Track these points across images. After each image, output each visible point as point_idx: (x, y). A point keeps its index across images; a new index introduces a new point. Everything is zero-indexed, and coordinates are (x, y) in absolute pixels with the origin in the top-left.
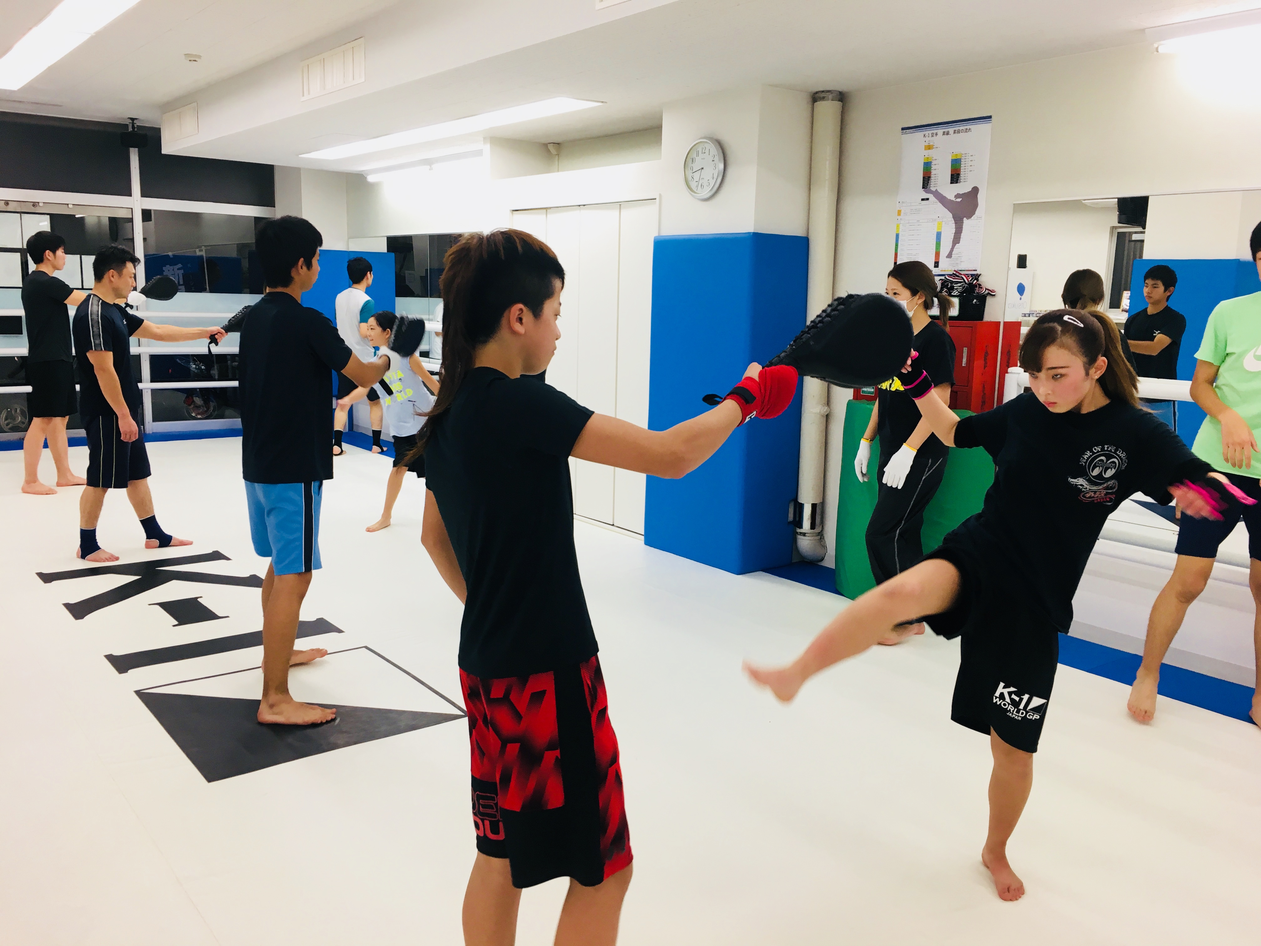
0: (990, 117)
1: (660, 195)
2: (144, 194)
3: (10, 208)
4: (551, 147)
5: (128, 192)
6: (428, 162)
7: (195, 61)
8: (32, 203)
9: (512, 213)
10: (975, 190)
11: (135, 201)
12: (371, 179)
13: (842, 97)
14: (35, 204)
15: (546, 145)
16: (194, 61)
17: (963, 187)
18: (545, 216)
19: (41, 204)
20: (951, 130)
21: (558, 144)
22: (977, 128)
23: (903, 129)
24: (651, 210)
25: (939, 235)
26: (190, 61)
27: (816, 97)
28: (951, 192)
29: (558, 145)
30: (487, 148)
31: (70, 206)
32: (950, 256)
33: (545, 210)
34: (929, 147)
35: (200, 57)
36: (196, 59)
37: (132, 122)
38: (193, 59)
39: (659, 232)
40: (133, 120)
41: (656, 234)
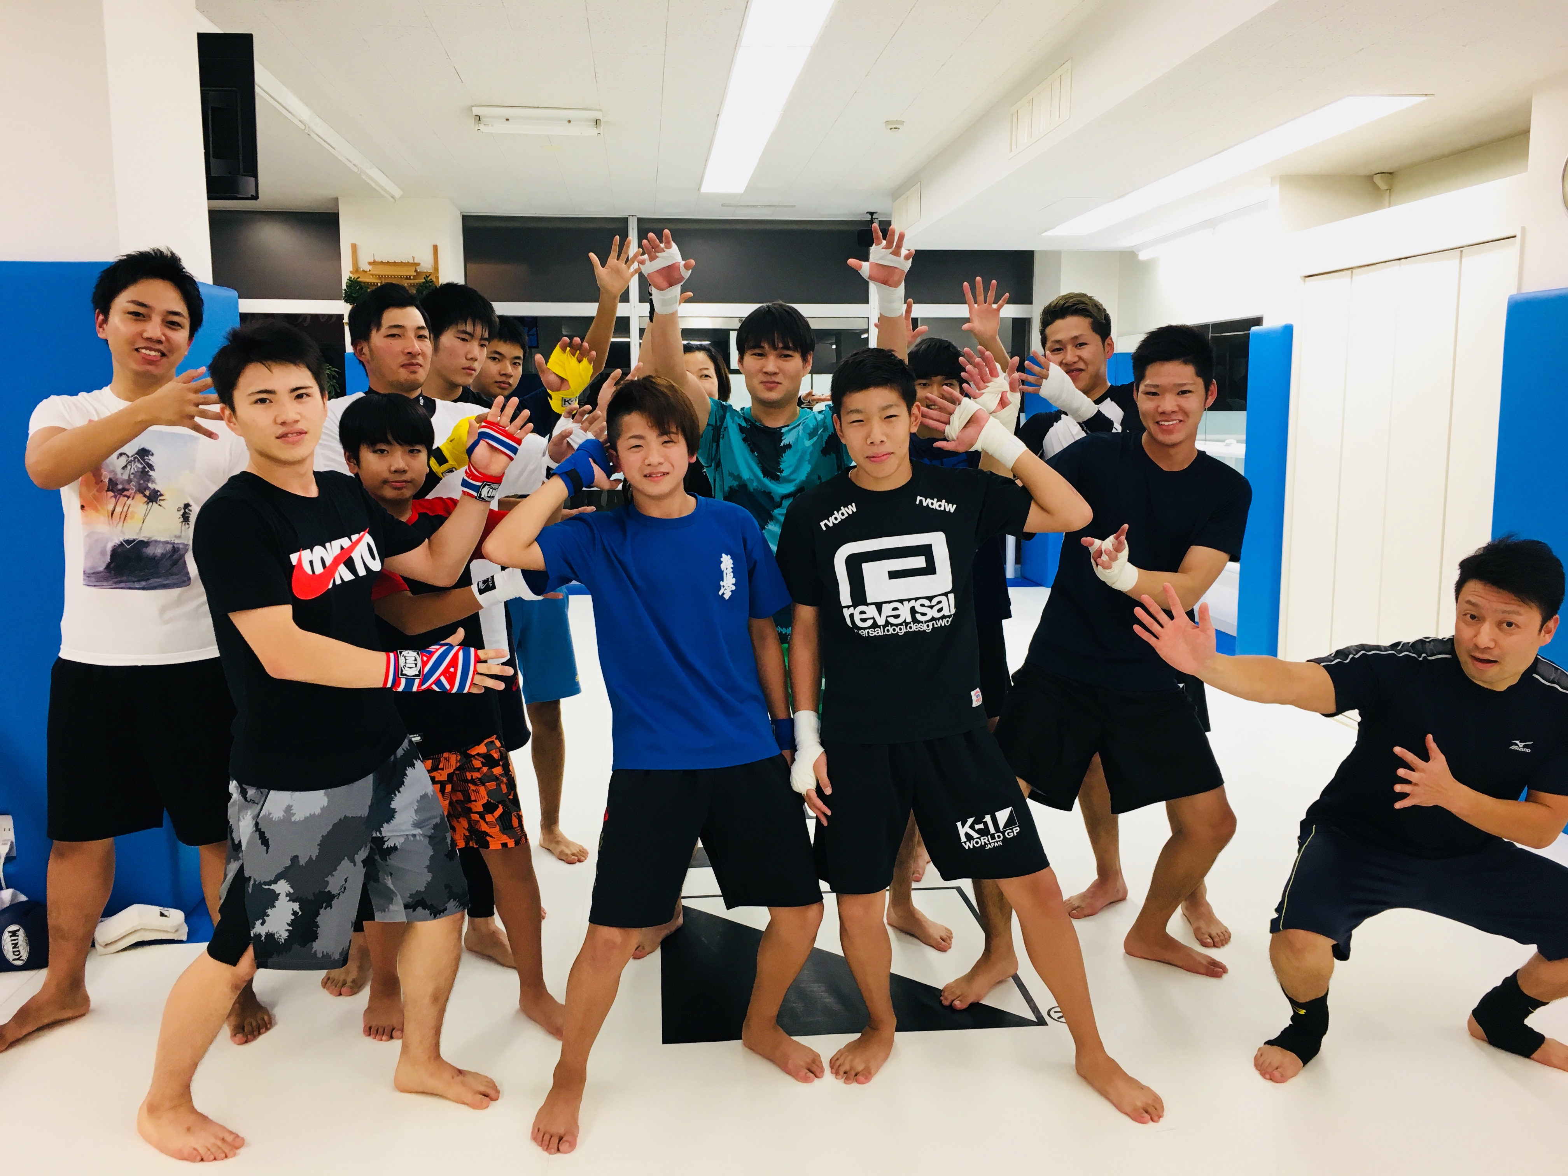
1: (1524, 229)
4: (1378, 180)
5: (865, 299)
6: (1210, 224)
7: (897, 128)
9: (1305, 281)
12: (1143, 256)
15: (1370, 178)
16: (895, 128)
21: (1390, 173)
24: (1509, 253)
26: (891, 129)
29: (1390, 175)
30: (1274, 192)
33: (1349, 272)
35: (901, 123)
36: (897, 126)
37: (872, 217)
38: (894, 126)
39: (1519, 288)
40: (872, 214)
41: (1513, 291)
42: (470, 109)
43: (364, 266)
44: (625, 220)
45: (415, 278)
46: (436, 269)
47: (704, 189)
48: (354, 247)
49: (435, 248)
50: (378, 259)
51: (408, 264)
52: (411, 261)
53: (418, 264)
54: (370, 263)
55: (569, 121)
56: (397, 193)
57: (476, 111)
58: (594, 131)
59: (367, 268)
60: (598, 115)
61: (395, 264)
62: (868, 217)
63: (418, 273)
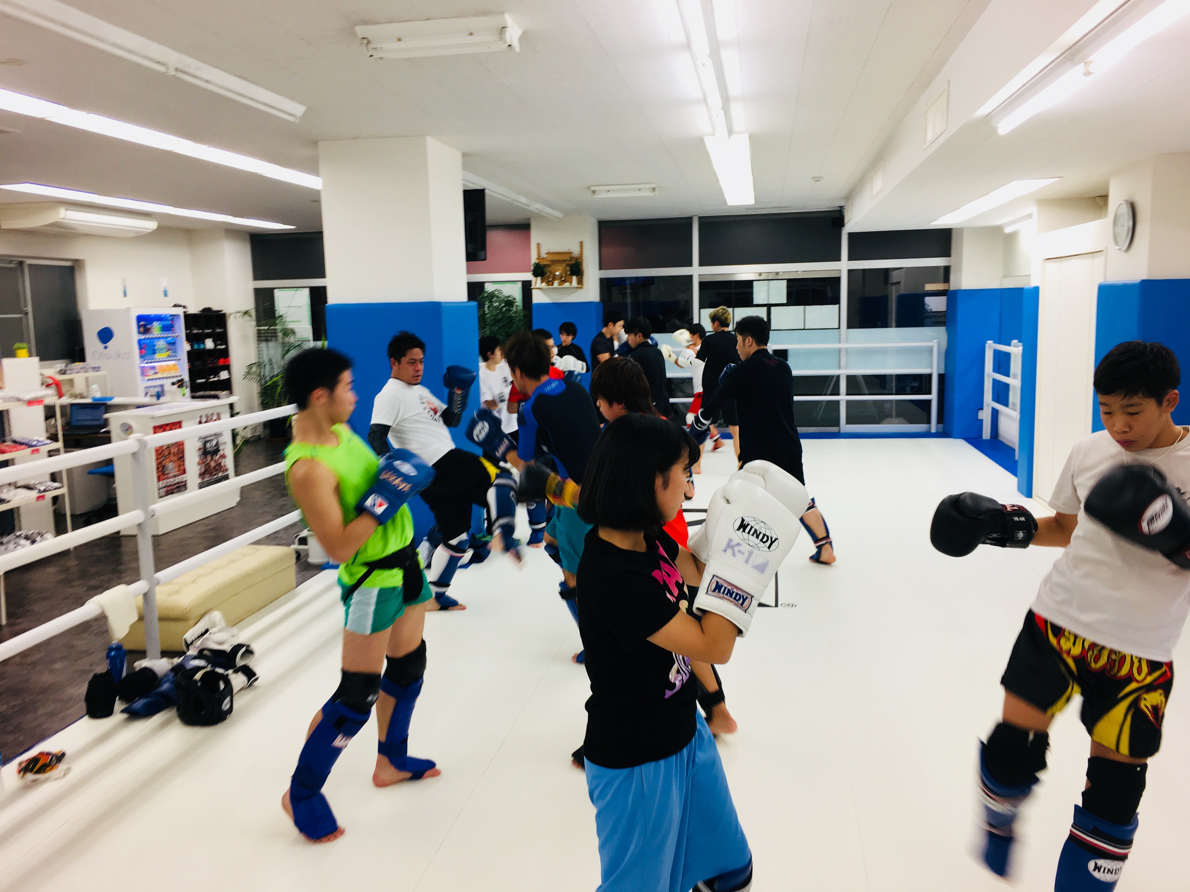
1: (1105, 248)
2: (850, 258)
3: (762, 278)
4: (1097, 199)
5: (839, 259)
7: (818, 180)
8: (775, 273)
11: (843, 264)
12: (1008, 230)
14: (777, 273)
19: (781, 273)
24: (1099, 261)
26: (815, 181)
29: (1104, 197)
30: (1033, 209)
31: (800, 273)
35: (821, 177)
36: (819, 179)
37: (841, 209)
38: (817, 179)
39: (1105, 278)
40: (841, 207)
41: (1100, 280)
42: (589, 187)
43: (544, 255)
44: (692, 218)
45: (570, 260)
46: (581, 254)
47: (729, 204)
48: (538, 245)
49: (581, 243)
50: (551, 251)
51: (566, 253)
52: (568, 251)
53: (572, 253)
54: (547, 253)
55: (639, 190)
56: (560, 215)
57: (593, 188)
58: (651, 194)
59: (545, 256)
60: (653, 186)
61: (559, 253)
62: (839, 209)
63: (572, 258)
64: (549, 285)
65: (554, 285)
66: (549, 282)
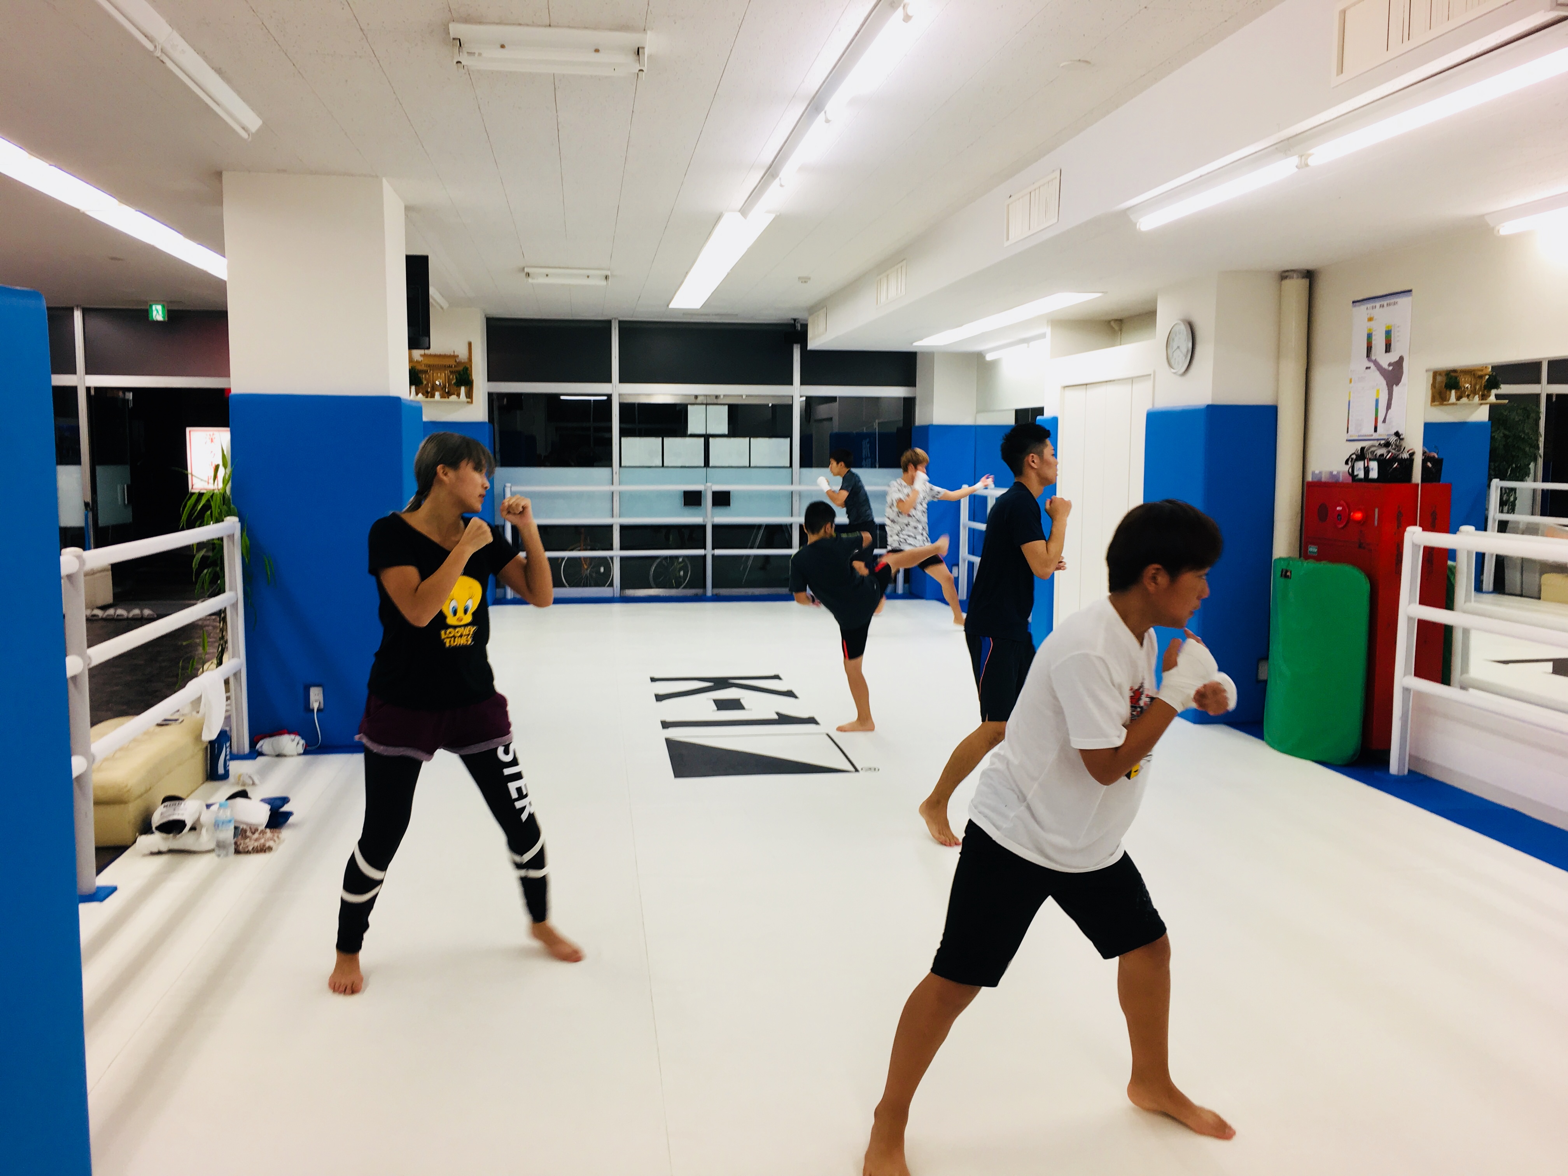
0: (1410, 291)
1: (1154, 372)
2: (803, 382)
3: (699, 400)
4: (1112, 323)
5: (790, 382)
7: (805, 281)
8: (714, 396)
9: (1063, 390)
10: (1401, 359)
11: (796, 389)
12: (989, 357)
13: (1310, 275)
14: (717, 397)
15: (1109, 322)
17: (1393, 357)
18: (1085, 390)
19: (722, 397)
20: (1385, 303)
21: (1121, 320)
22: (1403, 301)
23: (1354, 302)
24: (1144, 386)
25: (1377, 401)
26: (801, 281)
27: (1284, 275)
28: (1386, 360)
30: (1048, 330)
31: (744, 397)
32: (1384, 421)
33: (1085, 386)
34: (1370, 319)
37: (795, 322)
39: (1157, 403)
40: (795, 320)
41: (1149, 406)
42: (524, 269)
43: (417, 357)
44: (609, 323)
45: (455, 366)
46: (467, 359)
47: (671, 306)
49: (470, 344)
51: (449, 356)
52: (452, 354)
53: (458, 356)
54: (421, 356)
55: (588, 277)
56: (445, 305)
57: (526, 270)
58: (604, 283)
59: (419, 359)
60: (608, 273)
61: (441, 356)
62: (793, 322)
63: (459, 364)
64: (427, 397)
65: (436, 397)
66: (427, 392)
